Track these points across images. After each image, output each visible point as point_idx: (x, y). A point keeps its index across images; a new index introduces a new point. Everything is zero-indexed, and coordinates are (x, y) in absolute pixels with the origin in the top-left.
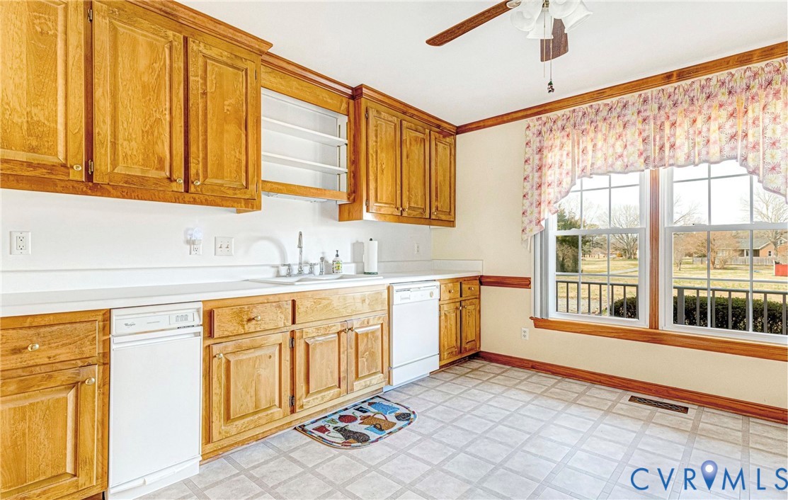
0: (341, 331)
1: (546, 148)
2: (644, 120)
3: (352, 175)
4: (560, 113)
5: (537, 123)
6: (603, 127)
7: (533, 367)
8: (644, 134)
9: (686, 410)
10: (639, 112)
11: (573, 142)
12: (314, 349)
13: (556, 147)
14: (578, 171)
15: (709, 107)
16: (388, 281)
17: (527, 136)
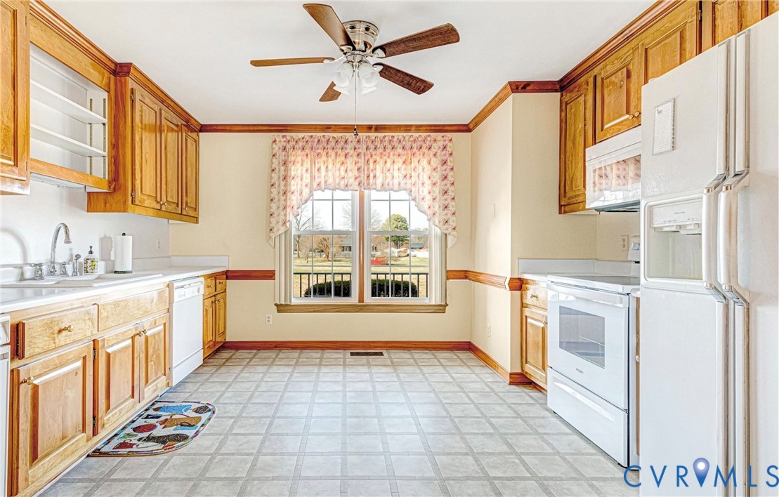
0: (135, 335)
1: (291, 162)
2: (358, 155)
3: (113, 160)
4: (300, 135)
5: (282, 140)
6: (332, 154)
7: (276, 347)
8: (359, 165)
9: (381, 354)
10: (355, 149)
11: (311, 162)
12: (114, 359)
13: (298, 162)
14: (315, 185)
15: (394, 155)
16: (168, 279)
17: (273, 149)
